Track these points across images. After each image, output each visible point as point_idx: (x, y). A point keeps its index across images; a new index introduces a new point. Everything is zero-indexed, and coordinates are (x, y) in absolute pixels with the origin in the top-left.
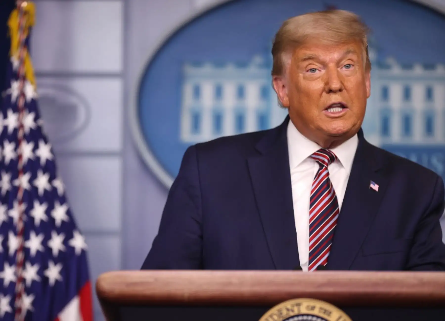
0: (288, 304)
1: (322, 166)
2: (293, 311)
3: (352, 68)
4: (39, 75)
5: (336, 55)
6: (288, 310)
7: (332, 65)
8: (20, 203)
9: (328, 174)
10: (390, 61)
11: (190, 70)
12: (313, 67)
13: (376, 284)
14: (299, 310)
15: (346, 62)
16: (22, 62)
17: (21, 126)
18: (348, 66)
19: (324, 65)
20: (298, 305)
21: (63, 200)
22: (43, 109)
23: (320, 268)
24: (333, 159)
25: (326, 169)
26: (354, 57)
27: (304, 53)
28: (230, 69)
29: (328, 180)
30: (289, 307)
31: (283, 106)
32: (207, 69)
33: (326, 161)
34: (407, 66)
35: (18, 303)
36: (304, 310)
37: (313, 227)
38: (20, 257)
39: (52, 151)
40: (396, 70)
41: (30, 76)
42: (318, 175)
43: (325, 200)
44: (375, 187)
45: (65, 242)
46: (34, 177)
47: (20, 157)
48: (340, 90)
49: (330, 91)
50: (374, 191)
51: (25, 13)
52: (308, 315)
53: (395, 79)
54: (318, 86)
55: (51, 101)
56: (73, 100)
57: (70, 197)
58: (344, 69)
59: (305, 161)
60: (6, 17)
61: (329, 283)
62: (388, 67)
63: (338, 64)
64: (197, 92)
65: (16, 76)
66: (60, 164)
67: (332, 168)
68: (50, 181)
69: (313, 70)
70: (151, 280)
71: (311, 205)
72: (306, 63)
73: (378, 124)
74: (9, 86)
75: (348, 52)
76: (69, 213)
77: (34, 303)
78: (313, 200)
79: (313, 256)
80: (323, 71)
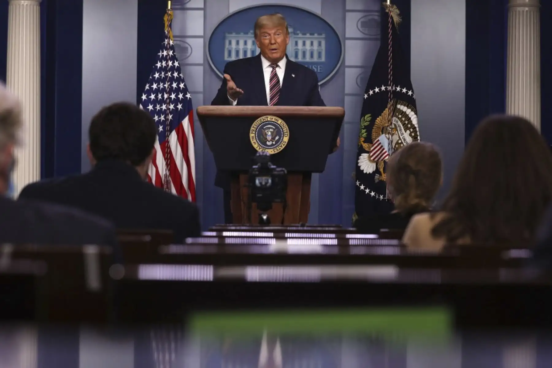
0: (264, 117)
1: (274, 68)
2: (265, 120)
3: (280, 35)
4: (174, 37)
5: (273, 31)
6: (263, 119)
7: (272, 35)
8: (168, 82)
9: (276, 71)
10: (298, 32)
11: (227, 35)
12: (266, 35)
13: (294, 110)
14: (267, 119)
15: (278, 33)
16: (169, 32)
17: (169, 55)
18: (278, 35)
19: (270, 35)
20: (267, 118)
21: (183, 81)
22: (176, 49)
23: (275, 105)
24: (278, 66)
25: (275, 69)
26: (281, 31)
27: (263, 30)
28: (242, 34)
29: (276, 73)
30: (264, 118)
31: (259, 48)
32: (234, 35)
33: (275, 66)
34: (312, 34)
35: (167, 117)
36: (269, 119)
37: (271, 89)
38: (168, 101)
39: (179, 64)
40: (300, 35)
41: (171, 37)
42: (272, 71)
43: (275, 81)
44: (294, 76)
45: (183, 96)
46: (173, 73)
47: (168, 65)
48: (275, 43)
49: (272, 44)
50: (293, 77)
51: (170, 15)
52: (270, 121)
53: (300, 38)
54: (267, 41)
55: (179, 46)
56: (187, 45)
57: (185, 80)
58: (277, 35)
59: (267, 67)
60: (164, 15)
61: (278, 110)
62: (298, 34)
63: (275, 34)
64: (230, 43)
65: (167, 37)
66: (181, 67)
67: (277, 69)
68: (178, 74)
69: (266, 36)
70: (216, 109)
71: (270, 82)
72: (263, 34)
73: (294, 55)
74: (165, 41)
75: (278, 30)
76: (185, 85)
77: (172, 117)
78: (271, 80)
79: (271, 99)
80: (270, 37)
